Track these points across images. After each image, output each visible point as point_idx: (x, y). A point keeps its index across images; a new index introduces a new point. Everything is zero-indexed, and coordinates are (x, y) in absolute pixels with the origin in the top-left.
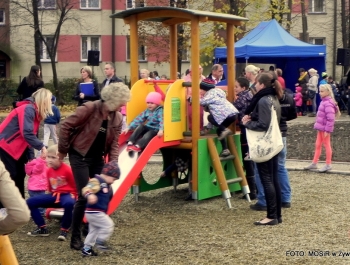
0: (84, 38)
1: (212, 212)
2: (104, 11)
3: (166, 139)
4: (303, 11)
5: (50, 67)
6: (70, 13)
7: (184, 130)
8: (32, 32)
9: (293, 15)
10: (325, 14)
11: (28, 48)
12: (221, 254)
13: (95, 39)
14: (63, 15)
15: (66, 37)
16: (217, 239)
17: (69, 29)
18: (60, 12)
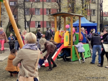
0: (36, 22)
1: (76, 64)
2: (41, 15)
3: (65, 46)
4: (90, 15)
5: (29, 29)
6: (33, 16)
7: (69, 44)
8: (24, 20)
9: (88, 16)
10: (95, 16)
11: (23, 24)
12: (82, 75)
13: (39, 22)
14: (32, 16)
15: (32, 22)
16: (80, 71)
17: (33, 19)
18: (31, 15)
